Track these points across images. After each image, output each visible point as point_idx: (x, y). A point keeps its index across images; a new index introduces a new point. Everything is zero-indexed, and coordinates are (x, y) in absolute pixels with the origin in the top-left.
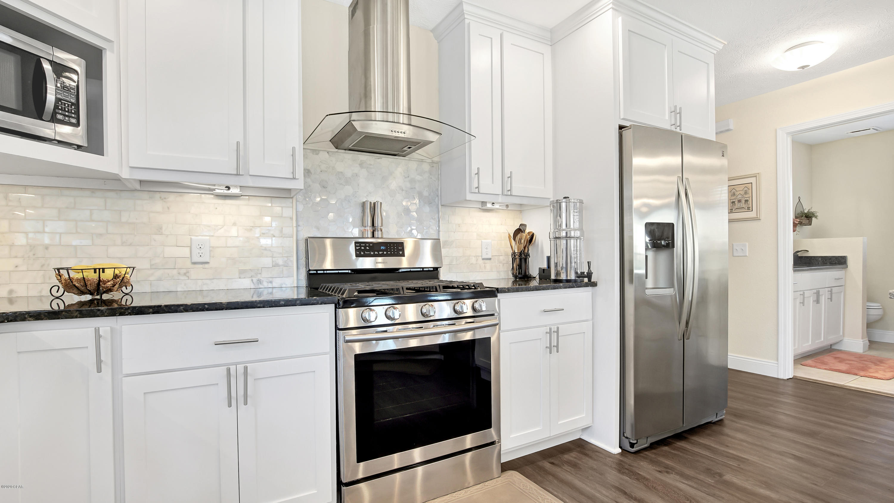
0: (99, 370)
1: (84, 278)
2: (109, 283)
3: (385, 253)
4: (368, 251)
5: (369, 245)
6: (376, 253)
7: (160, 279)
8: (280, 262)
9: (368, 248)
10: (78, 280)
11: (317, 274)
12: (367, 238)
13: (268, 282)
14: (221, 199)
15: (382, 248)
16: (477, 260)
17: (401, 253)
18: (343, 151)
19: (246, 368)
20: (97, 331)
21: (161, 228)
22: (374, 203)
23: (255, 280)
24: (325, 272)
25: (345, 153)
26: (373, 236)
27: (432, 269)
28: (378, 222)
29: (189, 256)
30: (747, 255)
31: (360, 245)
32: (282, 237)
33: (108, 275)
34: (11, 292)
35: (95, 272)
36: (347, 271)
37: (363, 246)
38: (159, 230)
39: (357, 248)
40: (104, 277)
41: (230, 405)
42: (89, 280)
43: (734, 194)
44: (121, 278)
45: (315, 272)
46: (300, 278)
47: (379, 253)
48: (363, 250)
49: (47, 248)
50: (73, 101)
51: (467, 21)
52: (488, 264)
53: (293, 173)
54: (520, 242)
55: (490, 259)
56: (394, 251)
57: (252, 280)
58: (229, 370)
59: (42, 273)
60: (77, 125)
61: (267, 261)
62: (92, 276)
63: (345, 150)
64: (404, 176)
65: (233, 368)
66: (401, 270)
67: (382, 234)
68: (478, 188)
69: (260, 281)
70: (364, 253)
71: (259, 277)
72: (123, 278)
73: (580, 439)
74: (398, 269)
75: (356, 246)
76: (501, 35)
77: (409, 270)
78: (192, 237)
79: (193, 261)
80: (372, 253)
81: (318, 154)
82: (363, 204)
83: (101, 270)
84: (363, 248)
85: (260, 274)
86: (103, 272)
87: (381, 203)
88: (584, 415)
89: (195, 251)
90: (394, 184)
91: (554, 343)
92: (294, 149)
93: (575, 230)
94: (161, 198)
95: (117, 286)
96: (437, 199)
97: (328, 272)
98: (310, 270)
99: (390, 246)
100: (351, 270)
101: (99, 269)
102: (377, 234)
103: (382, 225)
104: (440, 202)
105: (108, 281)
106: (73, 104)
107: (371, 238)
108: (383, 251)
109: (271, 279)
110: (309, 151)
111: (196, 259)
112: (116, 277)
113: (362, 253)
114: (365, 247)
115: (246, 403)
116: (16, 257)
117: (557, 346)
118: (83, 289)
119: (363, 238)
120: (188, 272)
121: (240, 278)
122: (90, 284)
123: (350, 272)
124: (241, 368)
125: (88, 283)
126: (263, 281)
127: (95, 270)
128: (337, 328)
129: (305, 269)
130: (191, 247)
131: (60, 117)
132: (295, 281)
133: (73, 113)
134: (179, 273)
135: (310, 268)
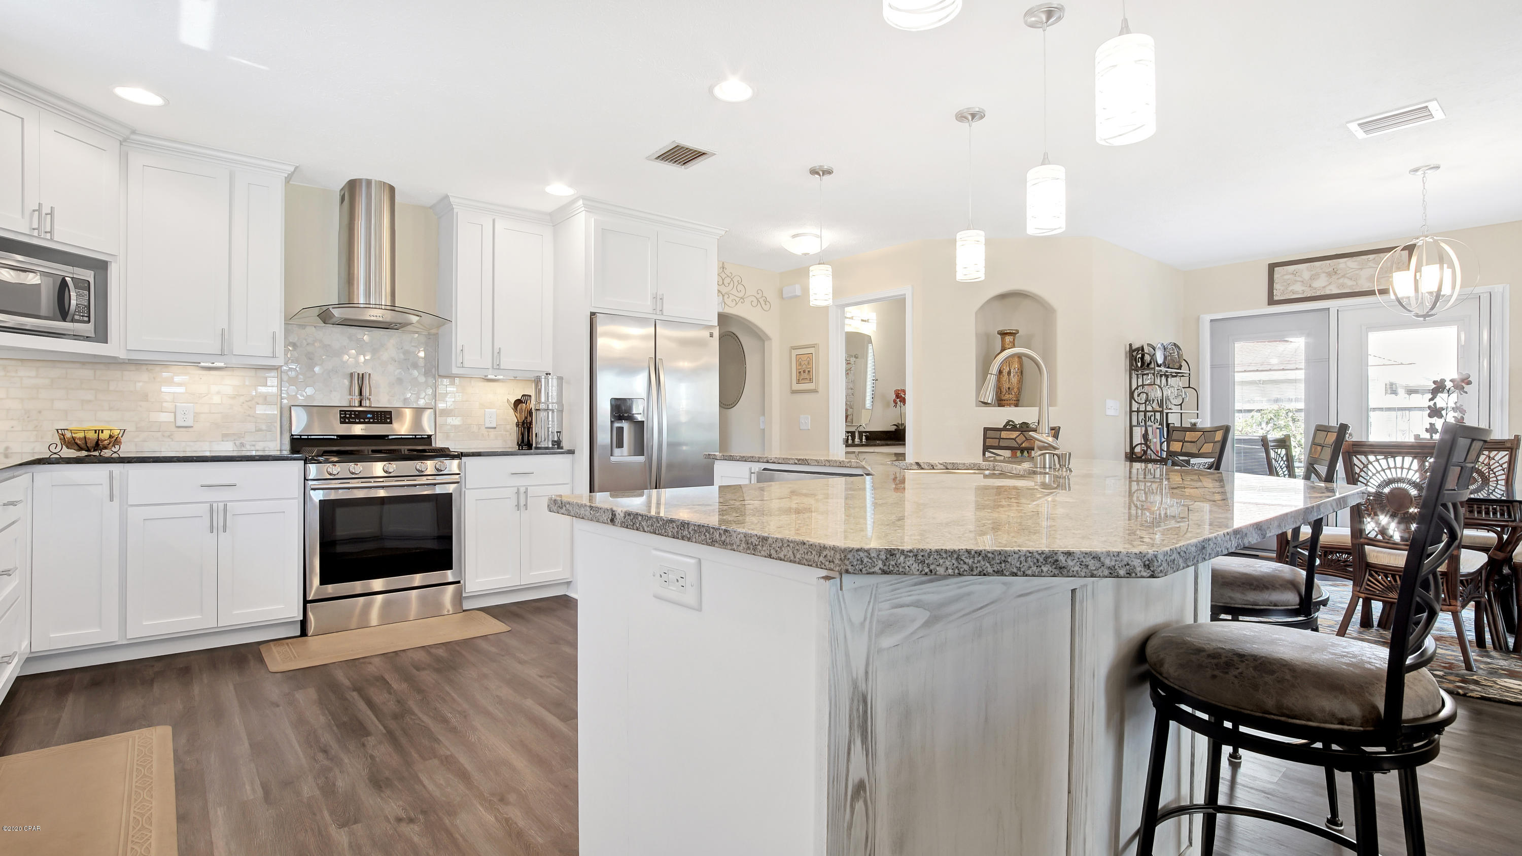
0: (111, 500)
1: (85, 437)
2: (106, 442)
3: (371, 420)
4: (353, 418)
5: (355, 413)
6: (362, 420)
7: (144, 441)
8: (264, 427)
9: (353, 416)
10: (80, 439)
11: (301, 438)
12: (355, 407)
13: (250, 446)
14: (203, 370)
15: (369, 416)
16: (479, 429)
17: (388, 420)
18: (332, 325)
19: (225, 506)
20: (111, 473)
21: (147, 396)
22: (363, 374)
23: (238, 443)
24: (309, 437)
25: (333, 327)
26: (361, 405)
27: (426, 436)
28: (366, 392)
29: (173, 420)
30: (810, 428)
31: (345, 413)
32: (265, 404)
33: (105, 435)
34: (7, 448)
35: (96, 433)
36: (333, 437)
37: (348, 414)
38: (145, 397)
39: (342, 416)
40: (102, 436)
41: (212, 532)
42: (89, 439)
43: (800, 364)
44: (115, 438)
45: (299, 437)
46: (283, 442)
47: (365, 420)
48: (348, 418)
49: (40, 412)
50: (86, 304)
51: (455, 210)
52: (492, 433)
53: (274, 352)
54: (521, 413)
55: (495, 428)
56: (381, 419)
57: (235, 443)
58: (211, 506)
59: (35, 433)
60: (89, 321)
61: (251, 427)
62: (92, 436)
63: (333, 324)
64: (397, 348)
65: (215, 505)
66: (390, 437)
67: (370, 403)
68: (462, 363)
69: (242, 445)
70: (349, 420)
71: (242, 440)
72: (117, 438)
73: (565, 595)
74: (388, 436)
75: (340, 414)
76: (494, 221)
77: (400, 437)
78: (177, 404)
79: (177, 425)
80: (357, 421)
81: (304, 329)
82: (351, 374)
83: (100, 431)
84: (348, 416)
85: (243, 437)
86: (102, 432)
87: (370, 374)
88: (561, 570)
89: (179, 416)
90: (385, 356)
91: (522, 502)
92: (274, 333)
93: (553, 403)
94: (147, 369)
95: (111, 445)
96: (434, 369)
97: (312, 437)
98: (292, 435)
99: (377, 415)
100: (337, 436)
101: (99, 430)
102: (366, 403)
103: (370, 394)
104: (437, 373)
105: (105, 440)
106: (85, 306)
107: (358, 407)
108: (370, 418)
109: (254, 443)
110: (295, 326)
111: (179, 423)
112: (111, 437)
113: (347, 420)
114: (350, 415)
115: (225, 531)
116: (12, 419)
117: (526, 505)
118: (83, 446)
119: (350, 406)
120: (171, 435)
121: (223, 441)
122: (90, 442)
123: (335, 437)
124: (221, 505)
125: (88, 442)
126: (246, 444)
127: (96, 431)
128: (305, 479)
129: (288, 434)
130: (175, 413)
131: (77, 317)
132: (279, 445)
133: (86, 313)
134: (164, 436)
135: (293, 433)
